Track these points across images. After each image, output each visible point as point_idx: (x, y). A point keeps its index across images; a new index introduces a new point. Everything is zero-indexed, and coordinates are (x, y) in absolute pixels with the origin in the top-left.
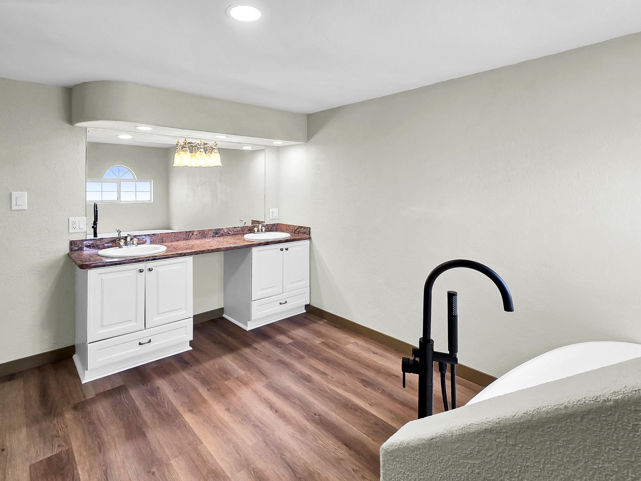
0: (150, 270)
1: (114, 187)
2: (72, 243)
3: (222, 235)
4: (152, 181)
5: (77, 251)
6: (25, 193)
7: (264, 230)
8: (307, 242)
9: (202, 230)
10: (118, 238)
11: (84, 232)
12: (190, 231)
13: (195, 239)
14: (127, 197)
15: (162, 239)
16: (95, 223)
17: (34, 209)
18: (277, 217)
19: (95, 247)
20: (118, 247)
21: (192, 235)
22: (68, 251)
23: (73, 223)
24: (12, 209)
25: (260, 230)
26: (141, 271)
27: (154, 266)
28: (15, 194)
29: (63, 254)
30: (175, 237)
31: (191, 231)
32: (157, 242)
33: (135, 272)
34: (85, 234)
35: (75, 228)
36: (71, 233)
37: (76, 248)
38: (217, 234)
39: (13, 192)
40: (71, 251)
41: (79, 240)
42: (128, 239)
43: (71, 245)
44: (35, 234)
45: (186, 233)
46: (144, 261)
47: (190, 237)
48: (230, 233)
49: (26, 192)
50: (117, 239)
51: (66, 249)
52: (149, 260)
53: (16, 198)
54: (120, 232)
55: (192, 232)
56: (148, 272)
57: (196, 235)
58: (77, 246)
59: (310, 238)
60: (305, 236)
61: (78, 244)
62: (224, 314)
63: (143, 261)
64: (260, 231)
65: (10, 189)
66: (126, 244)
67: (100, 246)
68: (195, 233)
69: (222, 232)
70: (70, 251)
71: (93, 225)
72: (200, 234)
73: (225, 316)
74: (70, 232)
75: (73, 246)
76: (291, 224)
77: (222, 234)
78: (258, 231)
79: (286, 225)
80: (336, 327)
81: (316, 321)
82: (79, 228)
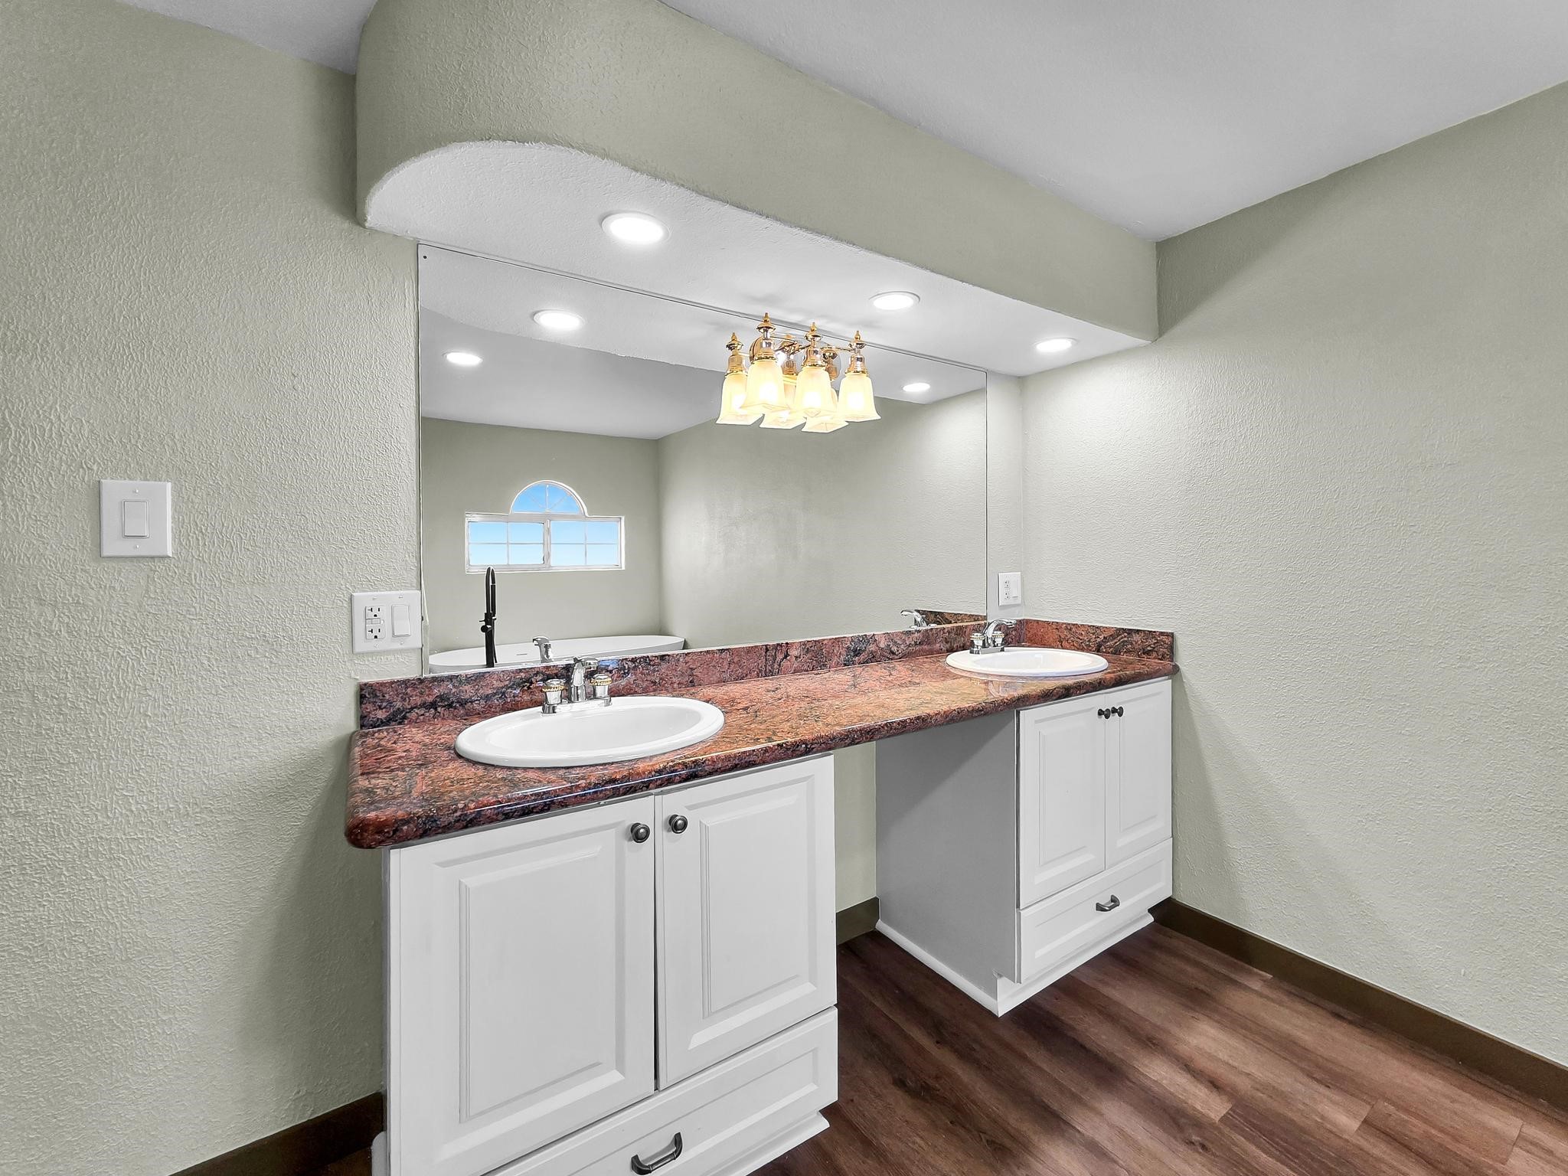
0: (676, 825)
1: (536, 532)
2: (366, 694)
3: (873, 658)
4: (623, 518)
5: (383, 723)
6: (165, 486)
7: (999, 641)
8: (1162, 687)
9: (815, 641)
10: (538, 673)
11: (413, 650)
12: (778, 644)
13: (795, 672)
14: (566, 559)
15: (692, 675)
16: (489, 618)
17: (206, 556)
18: (1019, 601)
19: (455, 708)
20: (540, 708)
21: (786, 657)
22: (351, 724)
23: (371, 615)
24: (105, 553)
25: (990, 641)
26: (638, 834)
27: (690, 808)
28: (114, 489)
29: (332, 738)
30: (732, 666)
31: (780, 645)
32: (675, 685)
33: (613, 840)
34: (415, 658)
35: (376, 633)
36: (363, 654)
37: (381, 715)
38: (857, 653)
39: (107, 483)
40: (362, 726)
41: (393, 683)
42: (578, 677)
43: (361, 703)
44: (209, 660)
45: (767, 650)
46: (651, 786)
47: (780, 665)
48: (894, 649)
49: (169, 485)
50: (536, 674)
51: (342, 716)
52: (669, 781)
53: (123, 504)
54: (547, 647)
55: (784, 649)
56: (665, 833)
57: (796, 657)
58: (384, 704)
59: (1174, 672)
60: (1153, 663)
61: (387, 697)
62: (880, 920)
63: (647, 786)
64: (989, 645)
65: (95, 468)
66: (568, 696)
67: (472, 702)
68: (794, 652)
69: (872, 648)
70: (357, 727)
71: (484, 623)
72: (809, 655)
73: (881, 926)
74: (357, 649)
75: (370, 707)
76: (1079, 623)
77: (872, 652)
78: (984, 646)
79: (1058, 626)
80: (1338, 1016)
81: (1233, 976)
82: (394, 635)
